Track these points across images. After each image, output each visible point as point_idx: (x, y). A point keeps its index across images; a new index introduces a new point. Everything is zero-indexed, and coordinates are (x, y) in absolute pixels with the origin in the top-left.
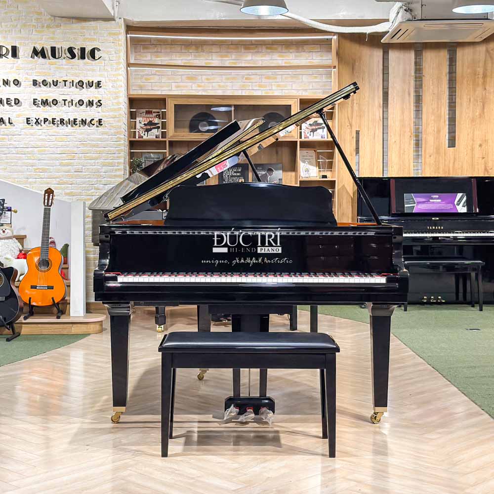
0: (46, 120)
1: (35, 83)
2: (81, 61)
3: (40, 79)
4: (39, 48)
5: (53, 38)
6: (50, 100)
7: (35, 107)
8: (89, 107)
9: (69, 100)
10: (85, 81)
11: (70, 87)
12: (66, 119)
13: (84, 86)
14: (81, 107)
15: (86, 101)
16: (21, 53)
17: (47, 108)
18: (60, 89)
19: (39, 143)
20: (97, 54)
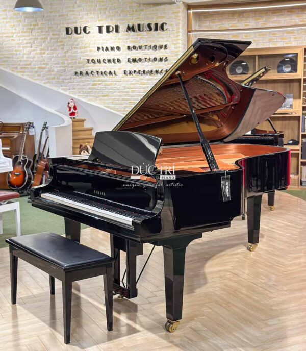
0: (135, 71)
1: (129, 48)
2: (156, 32)
3: (131, 45)
4: (131, 26)
5: (138, 18)
6: (137, 58)
7: (129, 64)
8: (160, 62)
9: (149, 58)
10: (158, 45)
11: (149, 50)
12: (146, 70)
13: (157, 48)
14: (156, 62)
15: (158, 58)
16: (120, 29)
17: (136, 63)
18: (143, 51)
19: (131, 86)
20: (165, 27)
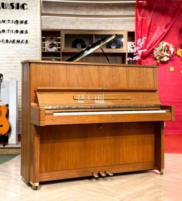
2: (17, 10)
6: (1, 30)
8: (21, 34)
9: (11, 30)
10: (19, 20)
11: (11, 23)
12: (9, 40)
13: (19, 23)
14: (17, 34)
15: (19, 31)
18: (6, 24)
20: (25, 7)
